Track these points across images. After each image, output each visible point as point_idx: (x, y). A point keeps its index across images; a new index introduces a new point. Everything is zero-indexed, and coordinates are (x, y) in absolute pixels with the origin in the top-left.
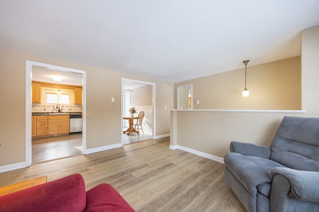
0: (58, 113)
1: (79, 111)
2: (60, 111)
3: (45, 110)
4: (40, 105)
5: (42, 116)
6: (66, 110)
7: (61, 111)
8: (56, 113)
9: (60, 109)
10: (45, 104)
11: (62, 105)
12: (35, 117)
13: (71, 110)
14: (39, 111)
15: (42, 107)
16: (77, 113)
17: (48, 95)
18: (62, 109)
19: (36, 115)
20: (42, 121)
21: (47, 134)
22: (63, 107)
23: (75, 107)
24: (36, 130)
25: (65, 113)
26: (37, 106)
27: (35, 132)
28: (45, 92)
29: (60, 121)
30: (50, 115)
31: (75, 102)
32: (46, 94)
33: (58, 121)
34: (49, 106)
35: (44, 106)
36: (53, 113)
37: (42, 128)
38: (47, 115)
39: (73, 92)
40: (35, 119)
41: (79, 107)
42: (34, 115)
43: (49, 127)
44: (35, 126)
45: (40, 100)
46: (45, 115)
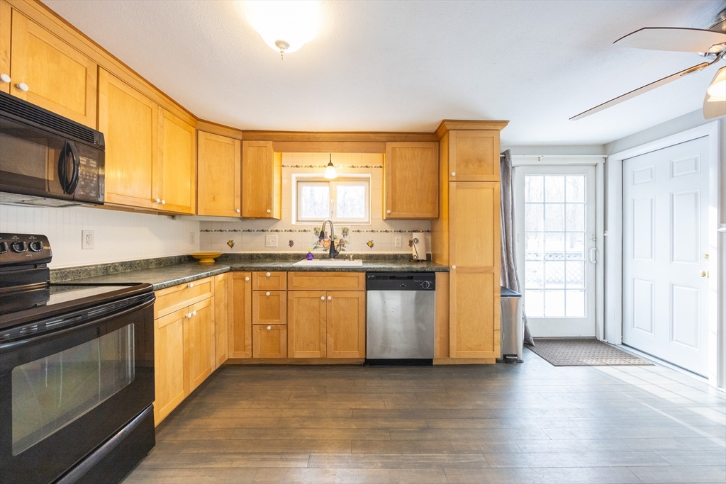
0: (330, 257)
1: (401, 248)
2: (335, 251)
3: (291, 243)
4: (278, 226)
5: (269, 274)
6: (354, 246)
7: (338, 249)
8: (323, 257)
9: (336, 242)
10: (294, 222)
11: (345, 225)
12: (247, 279)
13: (372, 246)
14: (274, 248)
15: (283, 233)
16: (395, 258)
17: (306, 189)
18: (341, 243)
19: (251, 270)
20: (268, 293)
21: (283, 355)
22: (345, 232)
23: (386, 231)
24: (248, 332)
25: (351, 257)
26: (269, 230)
27: (248, 342)
28: (294, 176)
29: (330, 298)
30: (295, 271)
31: (389, 212)
32: (299, 183)
33: (323, 298)
34: (305, 231)
35: (291, 231)
36: (310, 257)
37: (269, 328)
38: (283, 268)
39: (380, 167)
40: (246, 285)
41: (400, 231)
42: (243, 270)
43: (293, 325)
44: (248, 315)
45: (269, 205)
46: (278, 271)
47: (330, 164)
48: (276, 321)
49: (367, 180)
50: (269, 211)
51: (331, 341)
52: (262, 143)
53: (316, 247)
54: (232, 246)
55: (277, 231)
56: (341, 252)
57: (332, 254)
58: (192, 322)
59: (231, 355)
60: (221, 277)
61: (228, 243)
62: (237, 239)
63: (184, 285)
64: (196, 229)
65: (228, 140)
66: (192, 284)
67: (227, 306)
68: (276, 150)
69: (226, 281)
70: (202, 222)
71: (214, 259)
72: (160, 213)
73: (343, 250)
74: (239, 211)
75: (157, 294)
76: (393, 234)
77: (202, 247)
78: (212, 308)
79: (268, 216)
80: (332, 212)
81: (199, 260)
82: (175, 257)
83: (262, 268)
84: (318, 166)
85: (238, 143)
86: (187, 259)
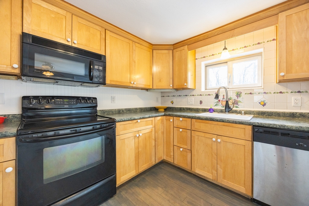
0: (225, 111)
1: (301, 107)
2: (229, 108)
3: (201, 102)
4: (194, 93)
5: (181, 119)
7: (233, 107)
10: (203, 89)
11: (238, 90)
12: (171, 120)
13: (264, 105)
14: (192, 105)
15: (197, 96)
17: (211, 70)
18: (236, 103)
19: (173, 116)
20: (181, 130)
21: (189, 168)
22: (239, 95)
23: (281, 92)
24: (172, 148)
25: (243, 112)
26: (189, 95)
27: (172, 154)
28: (203, 64)
29: (219, 140)
30: (196, 119)
31: (282, 74)
32: (207, 68)
33: (214, 139)
34: (209, 95)
35: (201, 95)
36: (211, 111)
37: (181, 149)
38: (189, 116)
39: (274, 40)
40: (171, 123)
41: (299, 92)
42: (169, 115)
43: (194, 152)
44: (172, 140)
45: (186, 81)
46: (186, 118)
47: (225, 49)
48: (185, 147)
49: (260, 54)
50: (185, 84)
51: (221, 171)
52: (182, 48)
53: (216, 105)
54: (173, 103)
55: (193, 95)
56: (234, 109)
57: (227, 110)
58: (140, 139)
59: (165, 158)
60: (159, 118)
61: (171, 102)
62: (175, 100)
63: (136, 121)
64: (159, 95)
65: (166, 51)
66: (139, 121)
67: (163, 133)
68: (189, 50)
69: (162, 120)
70: (161, 92)
71: (164, 109)
72: (142, 89)
73: (237, 107)
74: (171, 85)
75: (117, 124)
76: (289, 95)
77: (162, 104)
78: (153, 133)
79: (185, 87)
80: (229, 82)
81: (158, 109)
82: (149, 107)
83: (178, 115)
84: (217, 54)
85: (171, 51)
86: (154, 109)
